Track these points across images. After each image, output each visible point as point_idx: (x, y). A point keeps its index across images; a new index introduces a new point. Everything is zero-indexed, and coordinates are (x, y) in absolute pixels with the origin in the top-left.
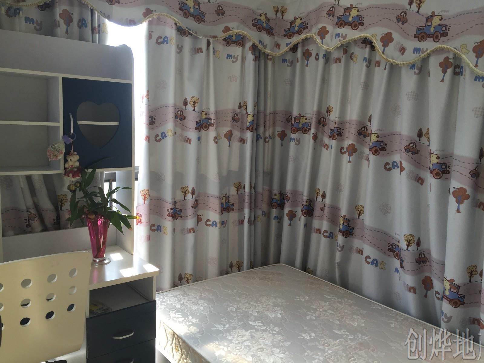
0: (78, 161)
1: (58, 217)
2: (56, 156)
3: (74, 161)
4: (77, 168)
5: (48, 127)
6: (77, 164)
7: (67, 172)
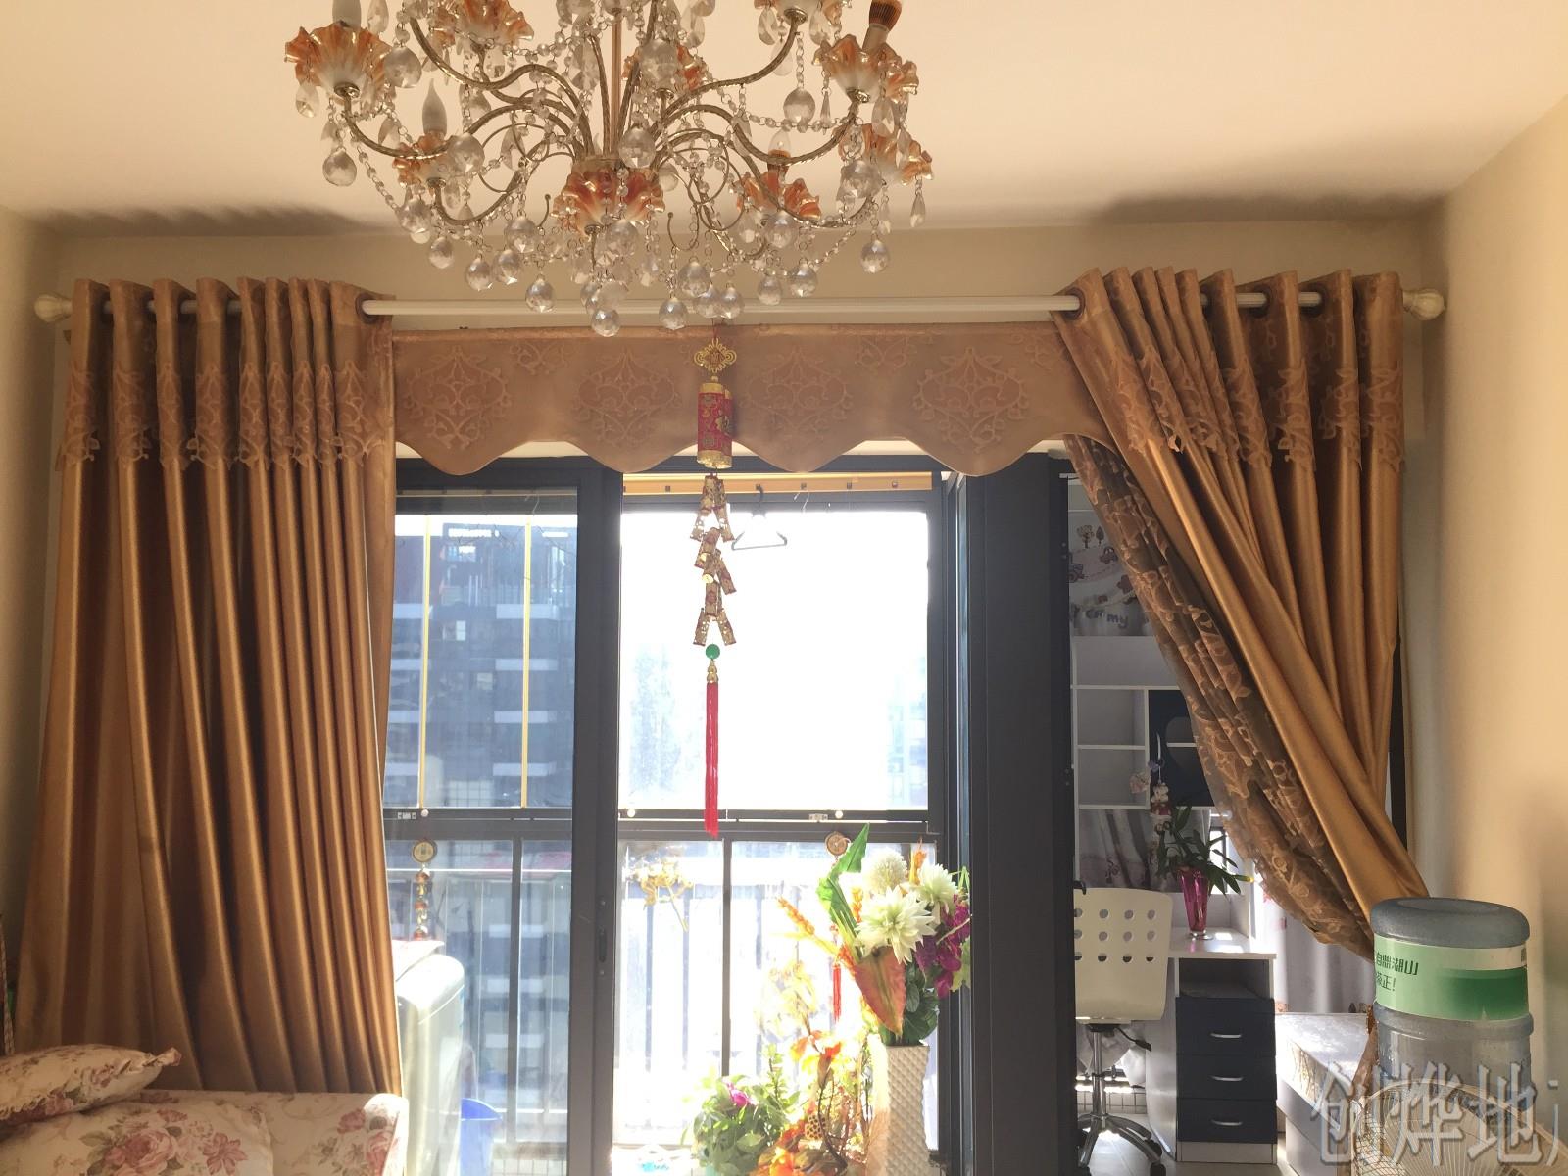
0: (1168, 794)
1: (1147, 873)
2: (1141, 788)
3: (1162, 794)
4: (1164, 803)
5: (1133, 751)
6: (1166, 798)
7: (1154, 807)
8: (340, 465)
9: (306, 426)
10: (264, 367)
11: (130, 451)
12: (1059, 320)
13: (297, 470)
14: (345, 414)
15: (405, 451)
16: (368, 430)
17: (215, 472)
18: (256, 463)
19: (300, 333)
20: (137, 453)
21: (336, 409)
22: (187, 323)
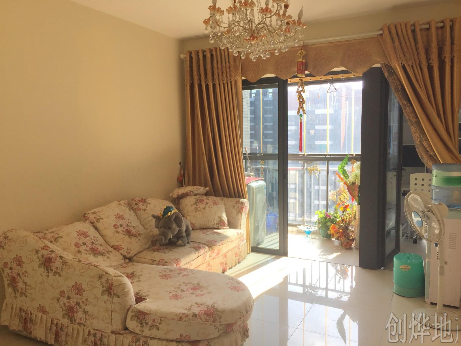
8: (231, 82)
9: (225, 76)
10: (217, 65)
11: (197, 83)
12: (379, 36)
13: (224, 84)
14: (231, 72)
15: (243, 78)
16: (236, 75)
17: (210, 85)
18: (217, 83)
19: (223, 57)
20: (198, 83)
21: (230, 71)
22: (204, 57)
